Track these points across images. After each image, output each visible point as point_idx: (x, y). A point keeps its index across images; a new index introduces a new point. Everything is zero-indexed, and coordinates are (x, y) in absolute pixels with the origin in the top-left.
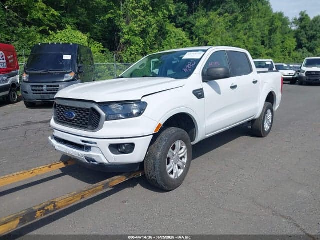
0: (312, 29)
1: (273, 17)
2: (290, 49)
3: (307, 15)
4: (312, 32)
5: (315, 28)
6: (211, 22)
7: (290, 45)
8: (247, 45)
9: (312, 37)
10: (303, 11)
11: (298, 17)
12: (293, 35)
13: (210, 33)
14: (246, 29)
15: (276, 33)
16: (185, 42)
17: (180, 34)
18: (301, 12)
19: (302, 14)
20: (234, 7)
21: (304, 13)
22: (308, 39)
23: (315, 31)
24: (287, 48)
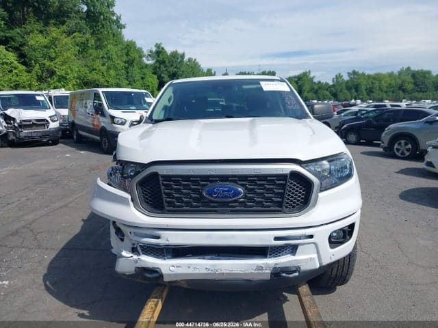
0: (172, 65)
1: (127, 45)
2: (153, 87)
3: (163, 48)
4: (172, 68)
5: (175, 65)
6: (54, 42)
7: (151, 82)
8: (107, 79)
9: (173, 74)
10: (159, 43)
11: (154, 49)
12: (151, 70)
13: (55, 58)
14: (103, 57)
15: (133, 66)
16: (16, 68)
17: (5, 55)
18: (157, 44)
19: (158, 46)
20: (81, 24)
21: (159, 45)
22: (169, 76)
23: (176, 68)
24: (148, 86)
